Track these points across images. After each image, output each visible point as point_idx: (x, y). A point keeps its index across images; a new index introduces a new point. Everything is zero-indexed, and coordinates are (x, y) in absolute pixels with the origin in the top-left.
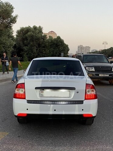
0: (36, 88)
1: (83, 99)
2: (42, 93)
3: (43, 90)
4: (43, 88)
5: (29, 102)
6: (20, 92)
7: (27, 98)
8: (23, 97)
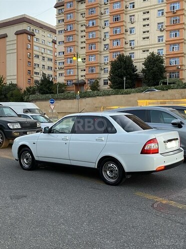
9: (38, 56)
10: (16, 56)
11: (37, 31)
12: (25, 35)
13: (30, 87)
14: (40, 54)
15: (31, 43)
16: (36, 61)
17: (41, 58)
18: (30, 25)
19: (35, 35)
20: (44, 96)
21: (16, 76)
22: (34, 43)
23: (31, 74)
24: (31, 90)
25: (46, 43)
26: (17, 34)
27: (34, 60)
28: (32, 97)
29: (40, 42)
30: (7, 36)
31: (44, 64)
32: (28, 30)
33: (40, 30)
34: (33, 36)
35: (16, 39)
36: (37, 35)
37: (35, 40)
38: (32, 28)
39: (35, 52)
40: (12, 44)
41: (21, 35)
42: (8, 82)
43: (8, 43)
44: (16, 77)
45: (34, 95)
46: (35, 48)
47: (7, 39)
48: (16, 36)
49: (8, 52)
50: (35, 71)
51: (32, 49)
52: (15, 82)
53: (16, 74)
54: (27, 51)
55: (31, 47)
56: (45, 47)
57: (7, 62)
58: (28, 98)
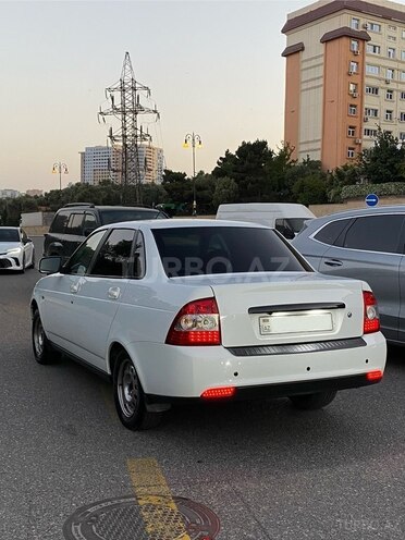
0: (253, 311)
1: (360, 333)
2: (266, 324)
3: (270, 313)
4: (270, 310)
5: (238, 351)
6: (206, 322)
7: (226, 342)
8: (213, 339)
9: (375, 91)
10: (322, 94)
11: (376, 28)
12: (345, 40)
13: (346, 168)
14: (383, 84)
15: (359, 59)
16: (370, 101)
17: (382, 93)
18: (357, 15)
19: (369, 39)
20: (377, 188)
21: (320, 143)
22: (367, 59)
23: (357, 135)
24: (346, 173)
25: (398, 56)
26: (326, 40)
27: (365, 101)
28: (346, 190)
29: (384, 54)
30: (303, 49)
31: (389, 109)
32: (353, 27)
33: (383, 25)
34: (364, 40)
35: (322, 52)
36: (375, 38)
37: (369, 49)
38: (362, 22)
39: (366, 81)
40: (314, 66)
41: (337, 42)
42: (302, 158)
43: (304, 66)
44: (319, 145)
45: (352, 187)
46: (369, 70)
47: (304, 55)
48: (323, 45)
49: (304, 86)
50: (366, 126)
51: (361, 73)
52: (315, 157)
53: (320, 137)
54: (350, 79)
55: (357, 68)
56: (393, 65)
57: (302, 111)
58: (338, 194)
